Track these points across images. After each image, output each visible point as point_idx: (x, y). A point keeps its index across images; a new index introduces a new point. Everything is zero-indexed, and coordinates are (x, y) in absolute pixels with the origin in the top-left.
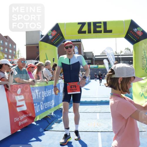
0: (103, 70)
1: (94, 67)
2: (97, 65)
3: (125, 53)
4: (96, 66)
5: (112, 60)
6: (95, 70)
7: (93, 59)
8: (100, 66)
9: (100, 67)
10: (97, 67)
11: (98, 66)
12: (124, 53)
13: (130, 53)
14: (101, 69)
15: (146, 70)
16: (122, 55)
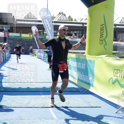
0: (28, 42)
1: (15, 37)
2: (20, 33)
3: (60, 19)
4: (18, 35)
5: (48, 27)
6: (16, 41)
7: (14, 24)
8: (24, 35)
9: (23, 37)
10: (20, 37)
11: (20, 35)
12: (57, 19)
13: (66, 20)
14: (26, 39)
15: (104, 45)
16: (55, 22)
